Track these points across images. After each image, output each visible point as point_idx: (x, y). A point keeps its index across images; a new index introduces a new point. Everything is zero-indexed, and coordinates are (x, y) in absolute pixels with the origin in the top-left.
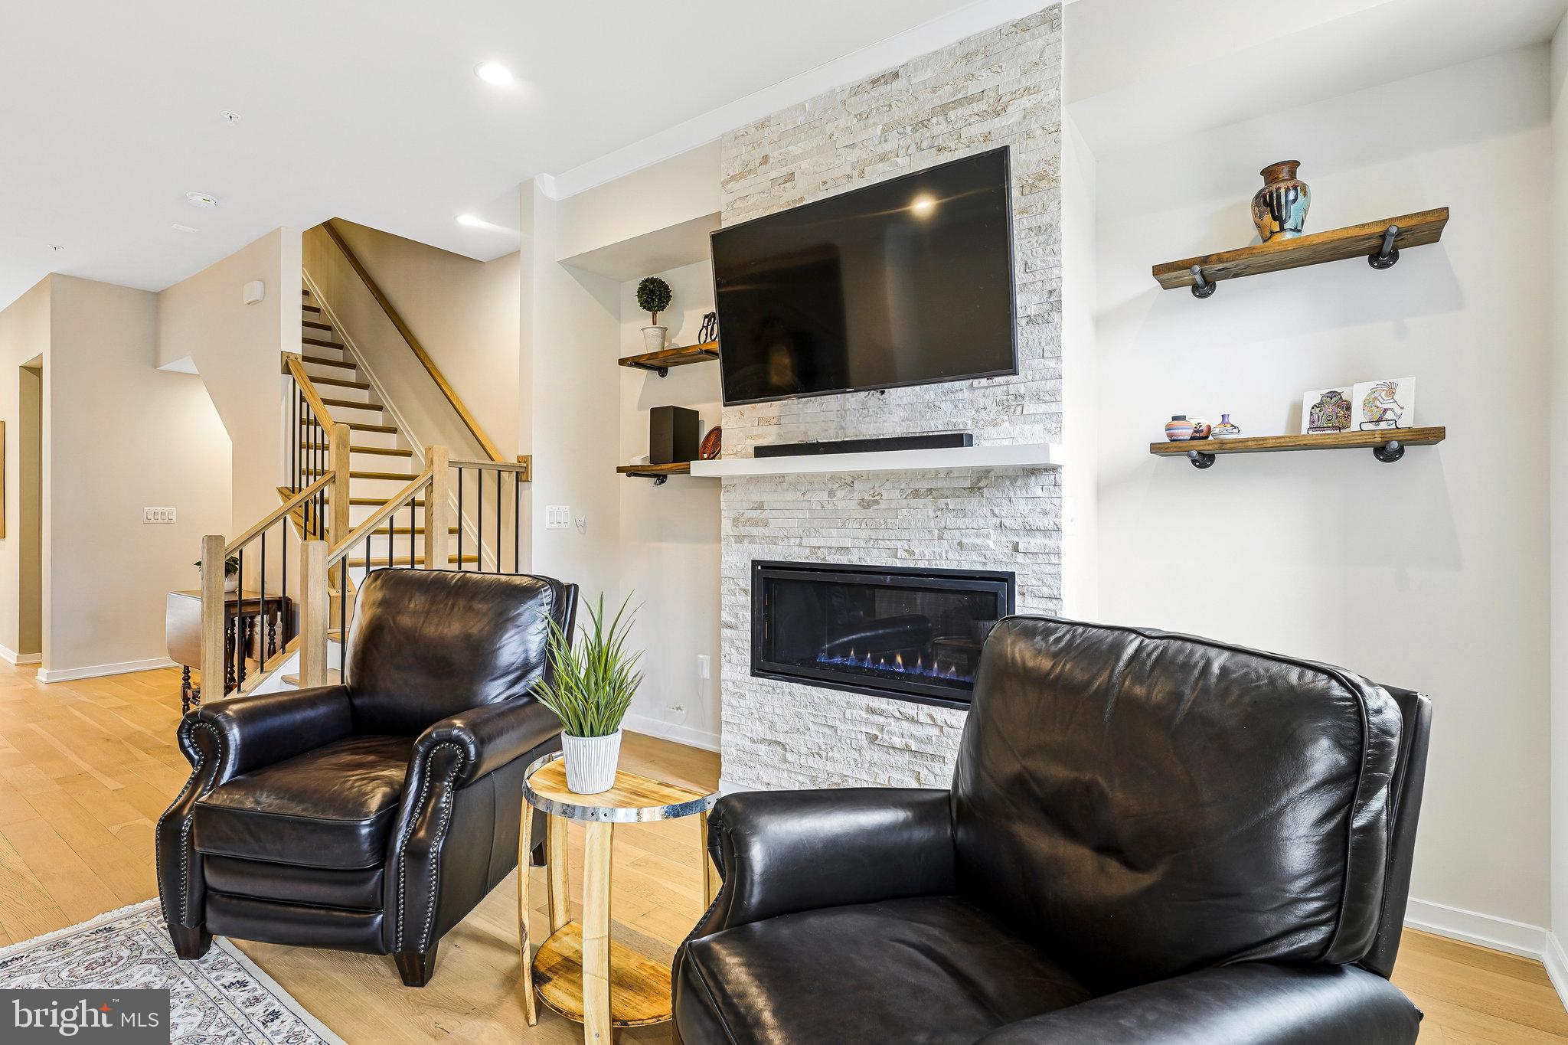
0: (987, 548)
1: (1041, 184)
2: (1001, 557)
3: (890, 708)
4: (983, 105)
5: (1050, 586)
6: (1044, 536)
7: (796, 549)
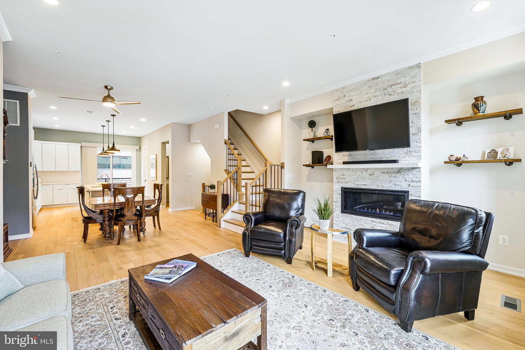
0: (402, 185)
1: (416, 104)
2: (406, 187)
3: (377, 221)
4: (401, 85)
5: (418, 194)
6: (417, 183)
7: (353, 185)
